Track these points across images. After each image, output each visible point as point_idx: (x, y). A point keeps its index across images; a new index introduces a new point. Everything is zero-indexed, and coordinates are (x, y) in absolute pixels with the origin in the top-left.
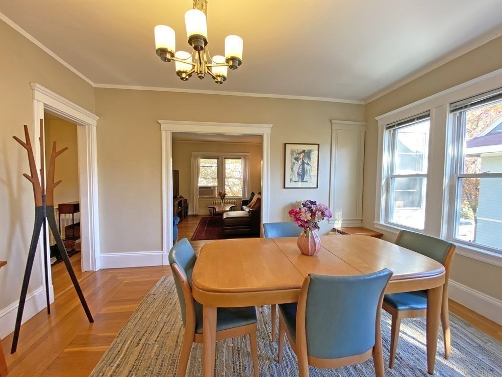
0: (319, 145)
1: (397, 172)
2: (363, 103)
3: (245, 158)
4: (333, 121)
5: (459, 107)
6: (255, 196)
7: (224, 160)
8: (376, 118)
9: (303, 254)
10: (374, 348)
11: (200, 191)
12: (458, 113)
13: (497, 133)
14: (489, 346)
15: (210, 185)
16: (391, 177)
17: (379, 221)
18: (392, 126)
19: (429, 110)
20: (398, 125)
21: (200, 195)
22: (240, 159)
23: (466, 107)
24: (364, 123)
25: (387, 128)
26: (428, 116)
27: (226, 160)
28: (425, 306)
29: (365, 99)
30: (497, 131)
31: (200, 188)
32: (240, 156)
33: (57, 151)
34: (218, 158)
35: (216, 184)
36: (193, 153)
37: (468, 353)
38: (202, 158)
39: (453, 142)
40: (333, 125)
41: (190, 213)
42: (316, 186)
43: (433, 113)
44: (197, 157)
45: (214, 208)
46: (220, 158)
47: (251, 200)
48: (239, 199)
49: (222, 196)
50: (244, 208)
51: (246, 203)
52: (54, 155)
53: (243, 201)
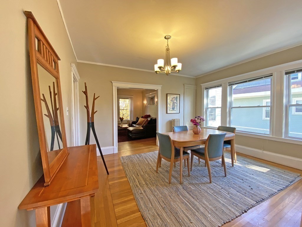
0: (180, 95)
1: (209, 106)
2: (195, 78)
3: (131, 98)
4: (185, 85)
5: (231, 84)
6: (140, 119)
8: (201, 85)
9: (195, 134)
10: (222, 155)
12: (230, 86)
13: (237, 89)
14: (245, 160)
16: (207, 108)
17: (203, 126)
18: (207, 89)
19: (221, 84)
20: (210, 88)
22: (128, 99)
23: (233, 84)
24: (195, 86)
25: (206, 89)
26: (221, 86)
27: (120, 99)
28: (230, 146)
29: (196, 77)
30: (237, 88)
32: (128, 97)
33: (95, 98)
37: (241, 162)
39: (229, 95)
40: (185, 86)
42: (179, 112)
43: (223, 85)
47: (137, 121)
48: (128, 121)
49: (122, 119)
50: (135, 125)
51: (134, 123)
52: (94, 99)
53: (132, 122)
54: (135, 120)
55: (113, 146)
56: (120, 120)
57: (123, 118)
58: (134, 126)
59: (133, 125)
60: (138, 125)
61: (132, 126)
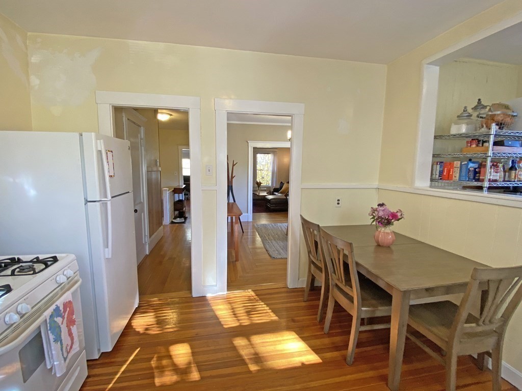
47: (281, 188)
48: (268, 188)
49: (259, 184)
50: (276, 193)
51: (276, 190)
52: (234, 165)
53: (274, 189)
54: (278, 187)
55: (248, 213)
56: (256, 185)
57: (261, 183)
58: (275, 195)
59: (275, 193)
60: (281, 193)
61: (273, 194)
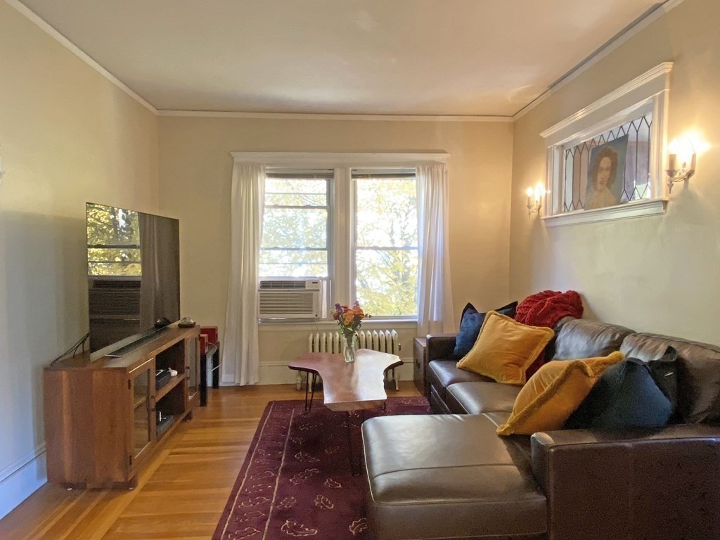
7: (351, 181)
11: (263, 298)
15: (298, 273)
21: (262, 312)
27: (360, 182)
31: (265, 285)
32: (412, 163)
34: (329, 176)
35: (322, 272)
36: (240, 157)
38: (271, 175)
41: (225, 380)
44: (251, 170)
45: (315, 373)
46: (338, 173)
